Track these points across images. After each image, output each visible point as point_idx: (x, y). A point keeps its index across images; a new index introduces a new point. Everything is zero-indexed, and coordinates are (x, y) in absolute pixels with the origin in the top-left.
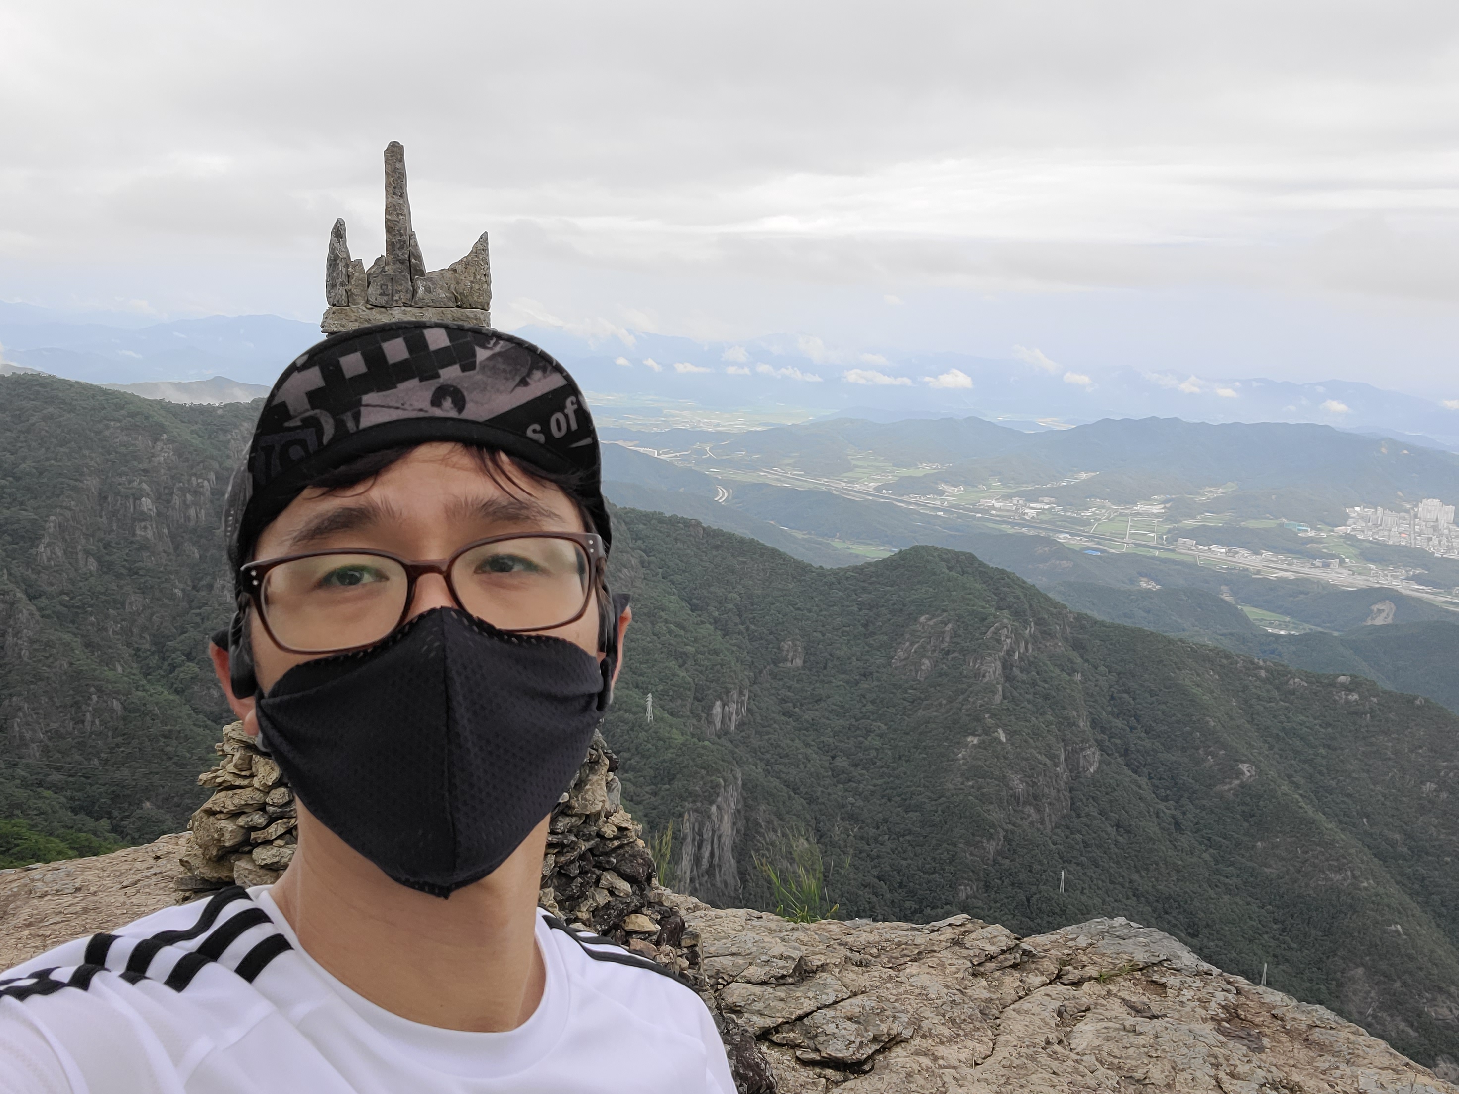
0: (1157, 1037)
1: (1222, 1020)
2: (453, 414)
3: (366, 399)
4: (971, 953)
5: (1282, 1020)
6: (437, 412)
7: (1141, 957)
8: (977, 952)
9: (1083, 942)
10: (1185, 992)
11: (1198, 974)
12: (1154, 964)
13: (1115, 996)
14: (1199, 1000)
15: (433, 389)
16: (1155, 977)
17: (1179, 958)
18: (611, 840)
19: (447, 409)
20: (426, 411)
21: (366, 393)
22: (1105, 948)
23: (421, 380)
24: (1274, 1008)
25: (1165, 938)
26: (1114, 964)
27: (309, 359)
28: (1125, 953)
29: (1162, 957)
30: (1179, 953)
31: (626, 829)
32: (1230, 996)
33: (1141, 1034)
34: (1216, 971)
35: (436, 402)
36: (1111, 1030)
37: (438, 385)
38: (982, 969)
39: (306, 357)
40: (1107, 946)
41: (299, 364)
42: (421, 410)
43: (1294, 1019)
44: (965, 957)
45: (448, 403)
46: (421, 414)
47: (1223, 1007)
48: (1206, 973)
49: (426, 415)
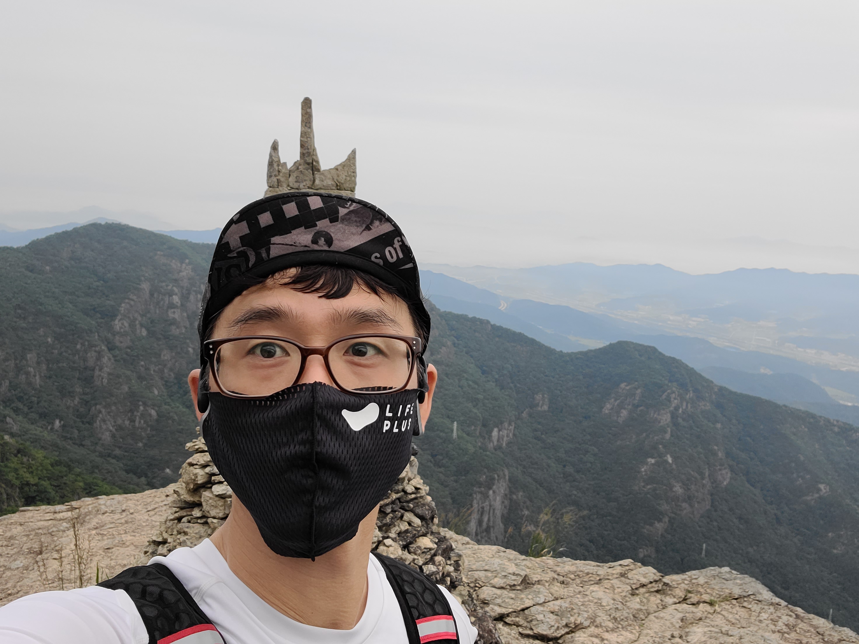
0: (741, 639)
1: (785, 633)
2: (326, 248)
3: (274, 240)
4: (632, 582)
5: (822, 635)
6: (316, 247)
7: (737, 592)
8: (635, 581)
9: (702, 580)
10: (763, 614)
11: (772, 604)
12: (745, 597)
13: (719, 613)
14: (771, 620)
15: (313, 233)
16: (745, 604)
17: (761, 594)
18: (411, 494)
19: (322, 245)
20: (309, 247)
21: (273, 236)
22: (715, 585)
23: (305, 228)
24: (818, 628)
25: (752, 581)
26: (720, 595)
27: (240, 216)
28: (727, 589)
29: (750, 593)
30: (761, 591)
31: (419, 489)
32: (791, 619)
33: (731, 636)
34: (784, 603)
35: (315, 241)
36: (713, 633)
37: (316, 231)
38: (637, 592)
39: (238, 216)
40: (716, 584)
41: (235, 219)
42: (306, 246)
43: (830, 635)
44: (627, 584)
45: (322, 241)
46: (306, 249)
47: (786, 625)
48: (777, 604)
49: (309, 249)
